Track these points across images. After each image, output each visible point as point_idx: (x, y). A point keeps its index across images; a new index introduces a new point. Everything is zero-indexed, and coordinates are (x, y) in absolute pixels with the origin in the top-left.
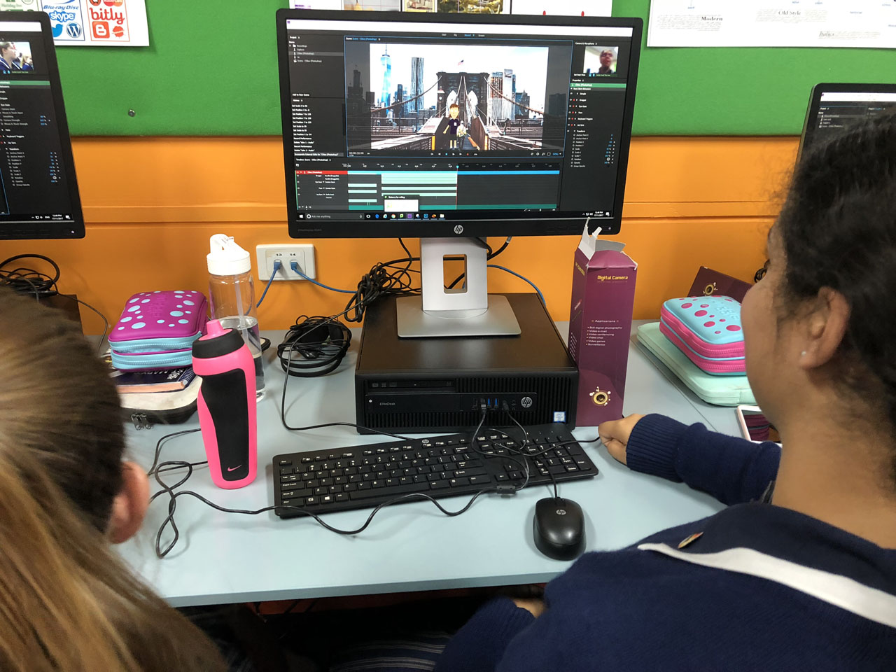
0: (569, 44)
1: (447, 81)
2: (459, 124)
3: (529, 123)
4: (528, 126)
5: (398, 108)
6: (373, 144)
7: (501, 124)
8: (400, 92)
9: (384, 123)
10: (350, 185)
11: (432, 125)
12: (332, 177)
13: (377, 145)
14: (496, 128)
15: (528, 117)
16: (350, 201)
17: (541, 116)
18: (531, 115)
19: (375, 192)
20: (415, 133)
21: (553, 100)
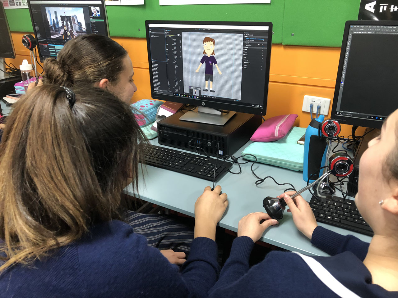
0: (87, 6)
1: (63, 18)
2: (67, 32)
3: (83, 32)
4: (83, 33)
5: (54, 26)
6: (52, 37)
7: (77, 32)
8: (54, 21)
9: (53, 31)
10: (49, 48)
11: (62, 31)
12: (46, 46)
13: (53, 37)
14: (76, 33)
15: (82, 30)
16: (50, 53)
17: (85, 30)
18: (83, 29)
19: (54, 51)
20: (59, 34)
21: (87, 24)
